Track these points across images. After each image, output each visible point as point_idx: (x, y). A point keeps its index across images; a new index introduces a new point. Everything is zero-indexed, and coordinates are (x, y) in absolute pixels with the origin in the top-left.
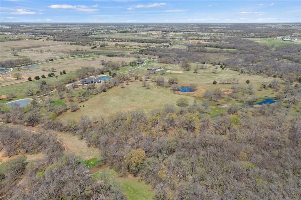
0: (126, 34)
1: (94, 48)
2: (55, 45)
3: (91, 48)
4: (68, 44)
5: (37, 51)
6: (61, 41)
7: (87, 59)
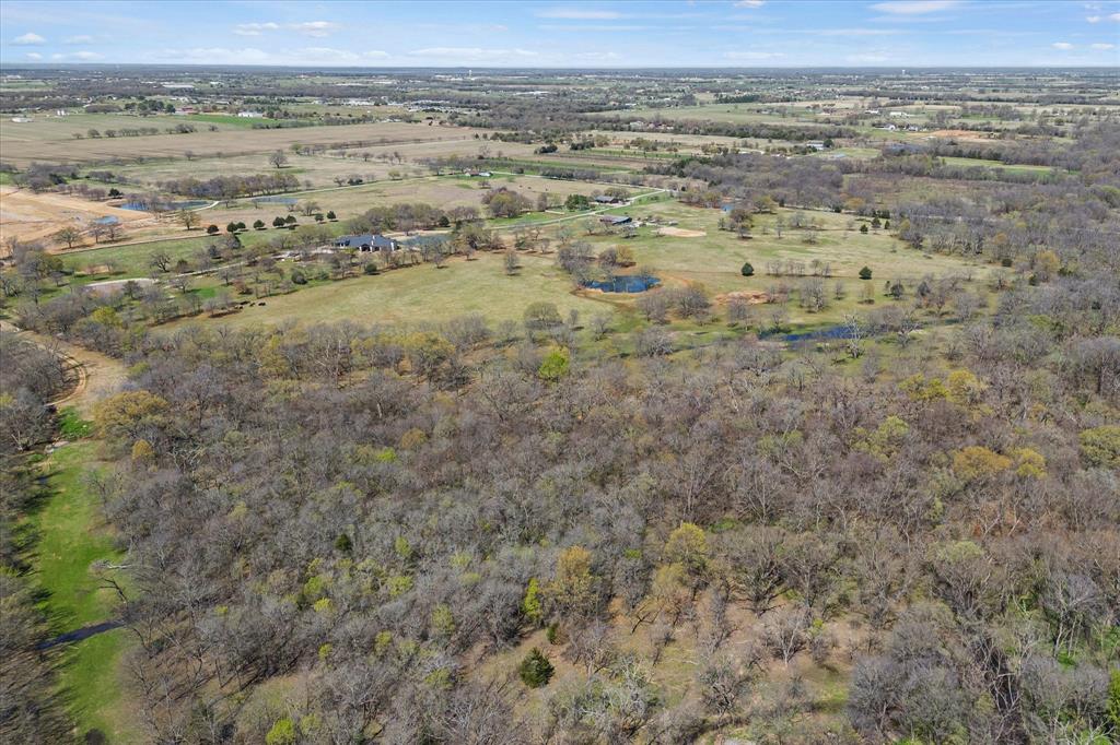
0: (736, 107)
1: (545, 151)
2: (440, 139)
3: (536, 152)
4: (485, 136)
5: (355, 155)
6: (480, 126)
7: (465, 182)
